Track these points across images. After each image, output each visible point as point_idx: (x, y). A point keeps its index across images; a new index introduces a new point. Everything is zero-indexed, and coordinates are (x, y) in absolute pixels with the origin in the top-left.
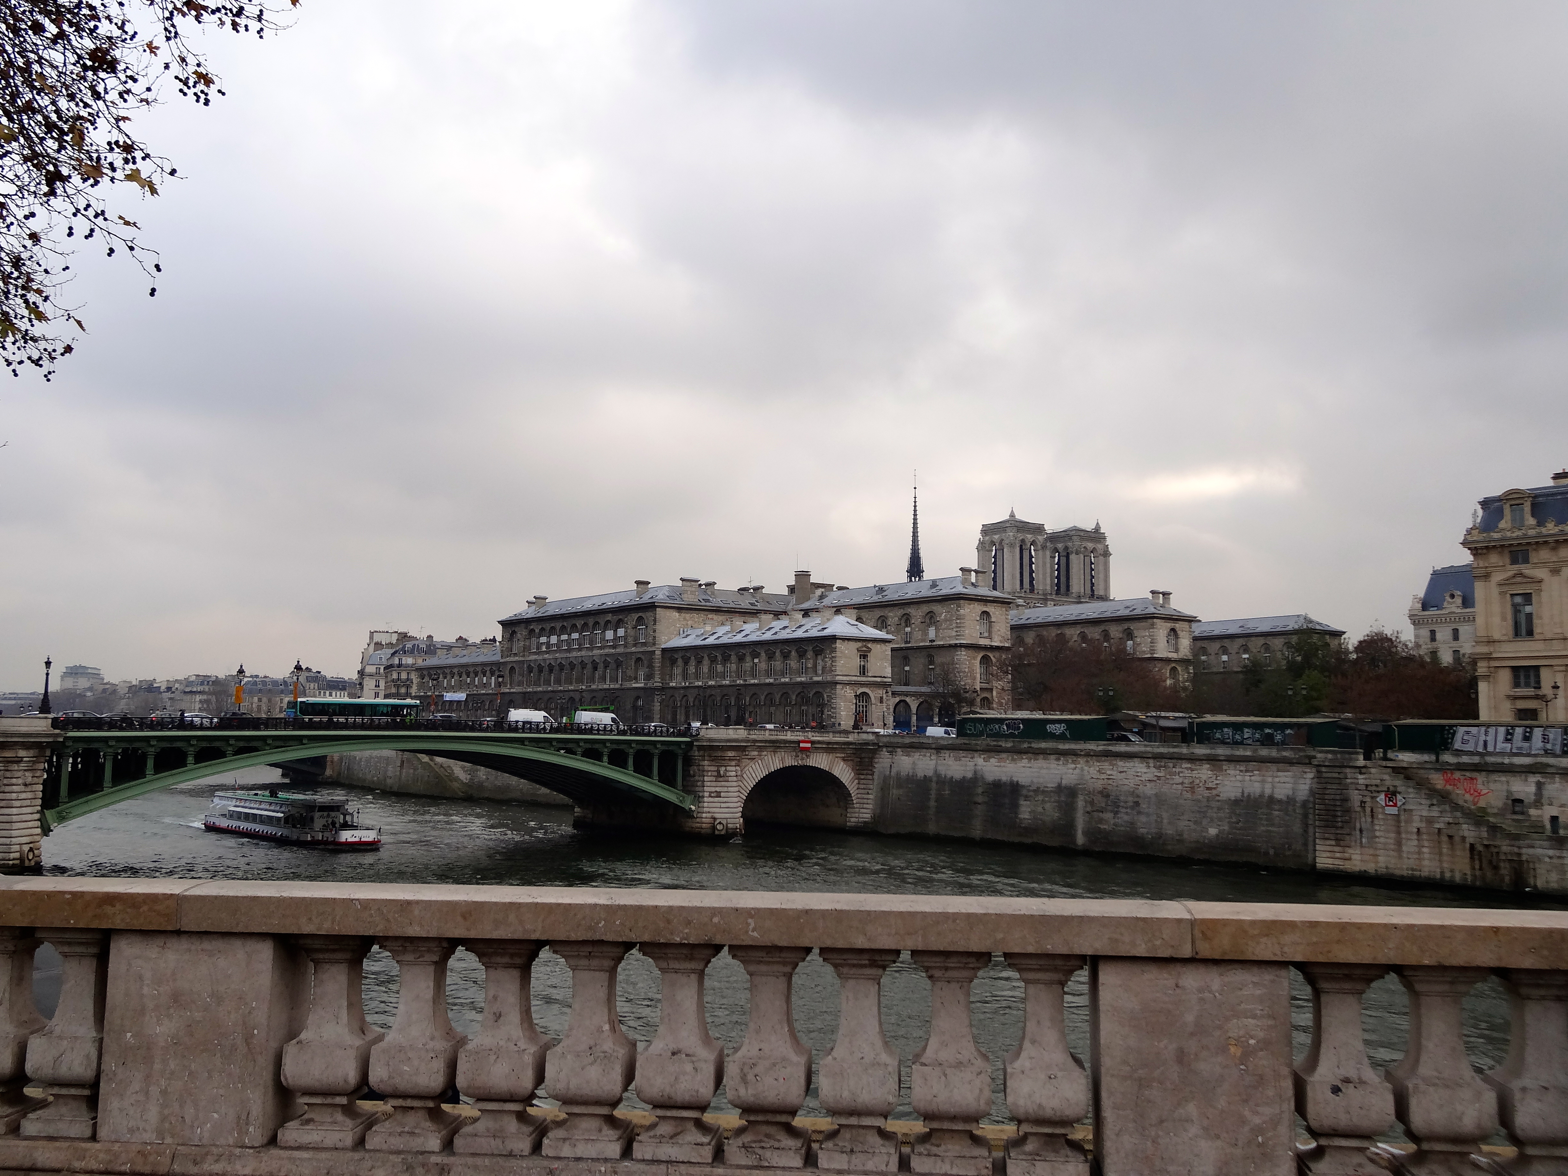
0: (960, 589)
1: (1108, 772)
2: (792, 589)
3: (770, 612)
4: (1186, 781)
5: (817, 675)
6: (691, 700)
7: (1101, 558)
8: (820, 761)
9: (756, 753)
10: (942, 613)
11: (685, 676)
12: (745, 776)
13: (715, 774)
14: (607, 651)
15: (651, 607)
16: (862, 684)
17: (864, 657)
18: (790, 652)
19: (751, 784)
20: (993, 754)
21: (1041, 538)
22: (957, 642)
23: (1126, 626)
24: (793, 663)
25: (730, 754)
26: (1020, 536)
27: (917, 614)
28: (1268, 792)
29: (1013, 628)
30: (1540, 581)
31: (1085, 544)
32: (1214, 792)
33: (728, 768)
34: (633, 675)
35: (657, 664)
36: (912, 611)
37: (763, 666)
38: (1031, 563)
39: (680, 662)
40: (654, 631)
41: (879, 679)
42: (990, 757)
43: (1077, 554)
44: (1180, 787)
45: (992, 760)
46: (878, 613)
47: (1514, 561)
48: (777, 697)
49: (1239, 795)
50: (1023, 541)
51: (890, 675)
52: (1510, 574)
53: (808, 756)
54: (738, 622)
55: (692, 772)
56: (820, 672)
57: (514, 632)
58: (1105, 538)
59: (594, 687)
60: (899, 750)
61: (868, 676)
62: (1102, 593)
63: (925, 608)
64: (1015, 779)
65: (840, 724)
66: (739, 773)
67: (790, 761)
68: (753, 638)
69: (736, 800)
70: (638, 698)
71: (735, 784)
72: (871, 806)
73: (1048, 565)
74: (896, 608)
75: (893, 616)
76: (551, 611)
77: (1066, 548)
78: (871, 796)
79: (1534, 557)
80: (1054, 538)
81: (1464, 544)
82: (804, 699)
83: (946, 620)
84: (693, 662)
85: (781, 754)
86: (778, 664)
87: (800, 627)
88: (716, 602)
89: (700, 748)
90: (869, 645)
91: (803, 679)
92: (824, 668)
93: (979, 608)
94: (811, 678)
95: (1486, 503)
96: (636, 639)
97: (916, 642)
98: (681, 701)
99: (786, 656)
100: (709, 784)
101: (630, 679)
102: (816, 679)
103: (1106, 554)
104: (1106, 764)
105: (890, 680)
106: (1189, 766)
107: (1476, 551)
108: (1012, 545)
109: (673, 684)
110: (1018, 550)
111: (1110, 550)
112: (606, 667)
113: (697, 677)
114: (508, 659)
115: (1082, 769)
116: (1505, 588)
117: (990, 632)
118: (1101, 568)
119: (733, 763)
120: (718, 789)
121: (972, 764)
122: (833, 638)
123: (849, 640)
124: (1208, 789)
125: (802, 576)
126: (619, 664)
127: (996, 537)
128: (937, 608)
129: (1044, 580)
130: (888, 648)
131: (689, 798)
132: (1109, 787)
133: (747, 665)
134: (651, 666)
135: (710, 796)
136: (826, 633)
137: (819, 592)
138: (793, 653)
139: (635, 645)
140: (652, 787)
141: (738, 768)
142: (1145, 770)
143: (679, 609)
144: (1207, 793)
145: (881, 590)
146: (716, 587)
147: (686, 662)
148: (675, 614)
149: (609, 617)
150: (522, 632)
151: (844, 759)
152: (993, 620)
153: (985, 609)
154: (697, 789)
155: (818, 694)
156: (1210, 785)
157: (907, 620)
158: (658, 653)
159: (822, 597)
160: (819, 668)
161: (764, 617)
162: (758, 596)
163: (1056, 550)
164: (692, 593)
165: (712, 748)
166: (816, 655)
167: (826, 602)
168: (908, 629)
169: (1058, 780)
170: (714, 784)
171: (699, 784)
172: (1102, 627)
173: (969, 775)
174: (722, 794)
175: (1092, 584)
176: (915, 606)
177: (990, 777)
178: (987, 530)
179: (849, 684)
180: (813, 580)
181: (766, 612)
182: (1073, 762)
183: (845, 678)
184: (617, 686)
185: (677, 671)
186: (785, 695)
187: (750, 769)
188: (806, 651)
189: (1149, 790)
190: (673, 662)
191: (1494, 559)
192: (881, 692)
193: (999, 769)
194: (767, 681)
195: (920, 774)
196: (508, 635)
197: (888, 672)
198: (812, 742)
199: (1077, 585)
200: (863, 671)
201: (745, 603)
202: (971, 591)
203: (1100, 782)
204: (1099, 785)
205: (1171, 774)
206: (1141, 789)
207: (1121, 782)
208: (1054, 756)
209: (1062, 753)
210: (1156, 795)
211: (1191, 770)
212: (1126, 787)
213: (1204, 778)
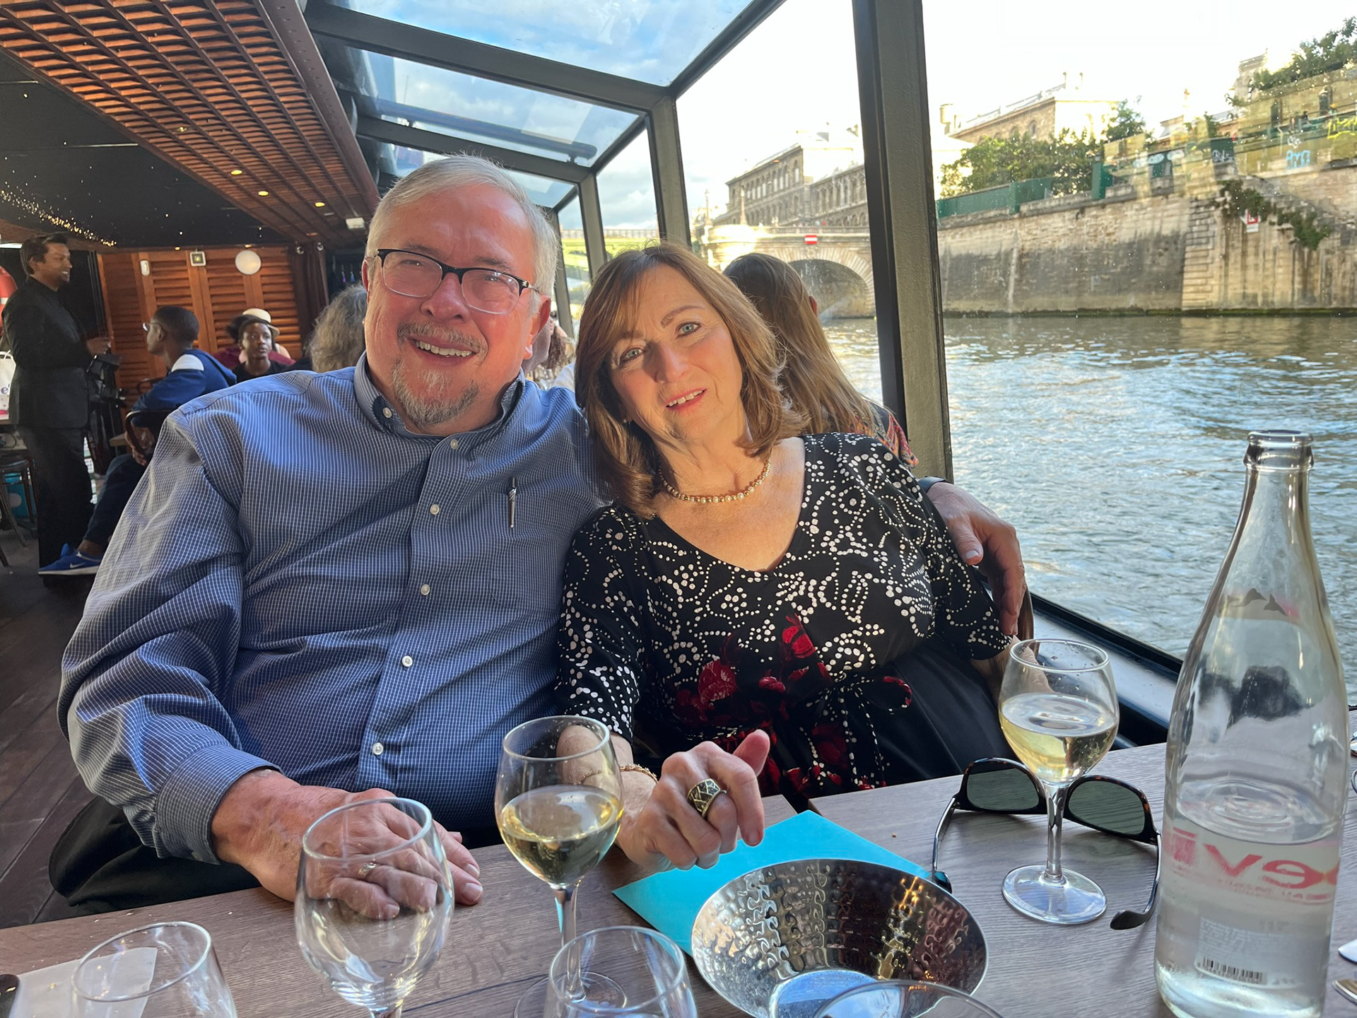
1: (1035, 232)
4: (1092, 230)
8: (830, 254)
14: (780, 194)
15: (800, 150)
20: (957, 230)
28: (1157, 229)
32: (1113, 237)
35: (807, 198)
39: (821, 196)
40: (803, 171)
42: (957, 234)
44: (1086, 237)
45: (958, 236)
49: (1132, 236)
53: (817, 251)
57: (733, 189)
63: (1028, 119)
64: (971, 252)
67: (800, 256)
74: (1007, 123)
85: (789, 250)
96: (794, 180)
104: (1034, 223)
106: (1094, 213)
112: (780, 208)
115: (1016, 233)
124: (1108, 234)
126: (786, 204)
128: (1037, 115)
132: (1034, 248)
134: (802, 202)
142: (1061, 225)
144: (1107, 240)
147: (824, 194)
149: (780, 165)
150: (736, 189)
156: (1110, 230)
158: (807, 189)
169: (998, 247)
176: (1021, 118)
177: (955, 254)
182: (1011, 227)
185: (820, 203)
189: (1062, 245)
190: (816, 196)
193: (961, 244)
196: (730, 193)
198: (820, 238)
203: (1028, 243)
204: (1027, 246)
205: (1082, 224)
206: (1057, 245)
207: (1043, 241)
208: (998, 224)
209: (1004, 219)
210: (1067, 249)
211: (1096, 217)
212: (1046, 245)
213: (1106, 223)
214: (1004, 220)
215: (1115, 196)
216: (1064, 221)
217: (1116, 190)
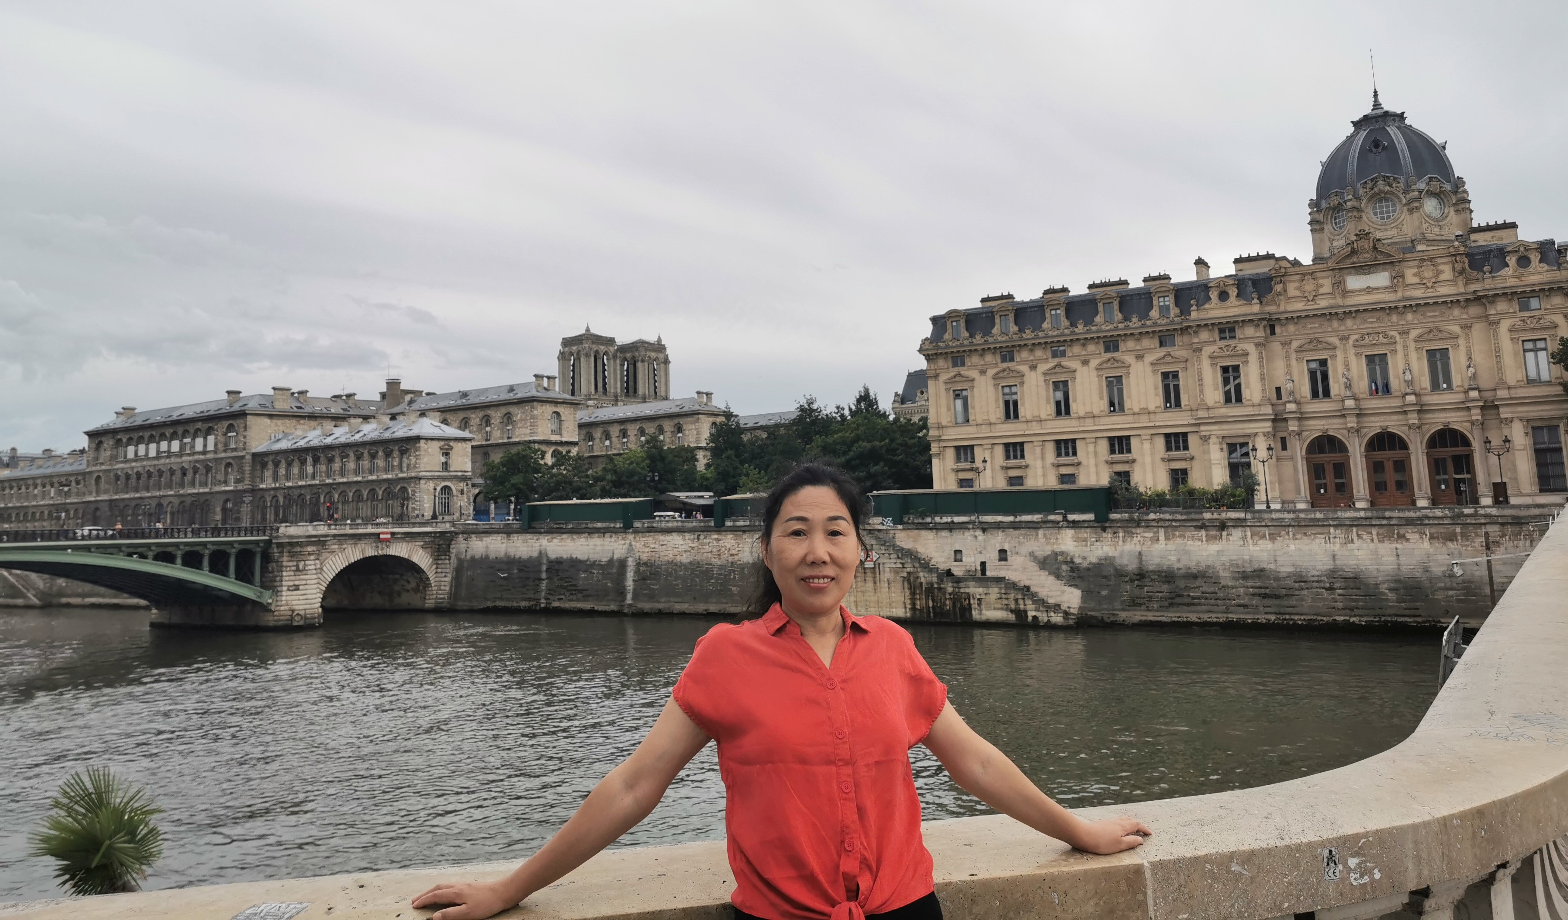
0: (533, 393)
1: (652, 546)
2: (383, 396)
3: (359, 416)
4: (714, 550)
5: (402, 471)
6: (281, 500)
7: (662, 365)
8: (399, 550)
9: (336, 547)
10: (518, 413)
11: (275, 478)
12: (324, 568)
13: (294, 568)
14: (196, 457)
15: (242, 414)
16: (444, 479)
17: (446, 454)
18: (377, 452)
19: (330, 574)
20: (555, 535)
21: (612, 349)
22: (531, 438)
23: (676, 421)
24: (380, 463)
25: (310, 549)
26: (595, 347)
27: (496, 416)
29: (581, 426)
30: (973, 380)
31: (648, 354)
32: (736, 558)
33: (307, 562)
34: (222, 479)
35: (247, 468)
36: (491, 412)
37: (351, 465)
38: (604, 370)
39: (270, 465)
40: (245, 437)
41: (460, 474)
42: (552, 538)
43: (643, 361)
44: (709, 555)
45: (555, 540)
46: (461, 415)
47: (955, 365)
48: (365, 493)
50: (597, 352)
51: (470, 469)
52: (952, 374)
53: (388, 547)
54: (329, 425)
55: (270, 569)
56: (405, 469)
57: (100, 443)
58: (665, 349)
59: (182, 492)
60: (473, 536)
61: (450, 471)
62: (663, 394)
63: (503, 410)
64: (574, 556)
65: (423, 516)
66: (318, 566)
67: (370, 551)
68: (343, 440)
69: (315, 591)
70: (227, 500)
71: (315, 576)
72: (448, 588)
73: (618, 372)
74: (477, 411)
75: (475, 418)
76: (139, 422)
77: (634, 357)
78: (446, 579)
79: (968, 362)
80: (623, 349)
81: (921, 351)
82: (389, 494)
83: (521, 420)
84: (283, 465)
85: (362, 545)
86: (366, 463)
87: (387, 429)
88: (308, 410)
89: (280, 545)
90: (451, 444)
91: (390, 476)
92: (408, 466)
93: (549, 409)
94: (397, 475)
95: (935, 320)
96: (226, 444)
97: (495, 439)
98: (271, 501)
99: (373, 456)
100: (287, 578)
101: (220, 483)
102: (401, 475)
103: (666, 362)
104: (650, 539)
105: (470, 474)
106: (716, 536)
107: (928, 358)
108: (587, 355)
109: (263, 486)
110: (592, 359)
111: (670, 358)
112: (195, 473)
113: (288, 478)
114: (94, 468)
115: (631, 545)
116: (949, 386)
117: (560, 429)
118: (662, 373)
119: (312, 557)
120: (297, 583)
121: (537, 545)
122: (418, 439)
123: (432, 439)
124: (732, 555)
125: (393, 384)
126: (208, 469)
127: (574, 348)
128: (513, 410)
129: (615, 383)
130: (468, 446)
131: (267, 594)
132: (653, 559)
133: (337, 466)
134: (241, 471)
135: (289, 590)
136: (410, 434)
137: (408, 398)
138: (380, 453)
139: (225, 451)
140: (229, 585)
141: (317, 562)
142: (682, 542)
143: (271, 416)
144: (730, 559)
145: (465, 395)
146: (308, 395)
147: (277, 465)
148: (267, 421)
149: (199, 425)
150: (108, 442)
151: (422, 547)
152: (563, 418)
153: (556, 409)
154: (276, 584)
155: (404, 490)
156: (733, 552)
157: (487, 420)
158: (248, 457)
159: (411, 402)
160: (405, 465)
161: (353, 421)
162: (350, 403)
163: (625, 359)
164: (284, 400)
165: (291, 544)
166: (402, 454)
167: (415, 406)
168: (488, 429)
169: (610, 555)
170: (293, 578)
171: (278, 579)
172: (657, 423)
173: (535, 554)
174: (301, 587)
175: (656, 387)
176: (495, 409)
177: (553, 556)
178: (567, 342)
179: (432, 478)
180: (403, 386)
181: (355, 416)
182: (623, 539)
183: (428, 474)
184: (207, 490)
185: (268, 473)
186: (373, 492)
187: (331, 562)
188: (392, 450)
189: (685, 559)
190: (264, 466)
191: (941, 363)
192: (462, 485)
193: (561, 548)
194: (355, 479)
195: (492, 556)
196: (94, 446)
197: (468, 467)
198: (393, 534)
199: (643, 387)
200: (445, 466)
201: (336, 409)
202: (542, 394)
203: (645, 555)
204: (645, 557)
205: (703, 544)
206: (678, 558)
207: (662, 554)
208: (607, 535)
209: (614, 531)
210: (691, 563)
211: (718, 540)
212: (666, 558)
213: (728, 546)
214: (616, 533)
215: (734, 526)
216: (684, 540)
217: (734, 521)
